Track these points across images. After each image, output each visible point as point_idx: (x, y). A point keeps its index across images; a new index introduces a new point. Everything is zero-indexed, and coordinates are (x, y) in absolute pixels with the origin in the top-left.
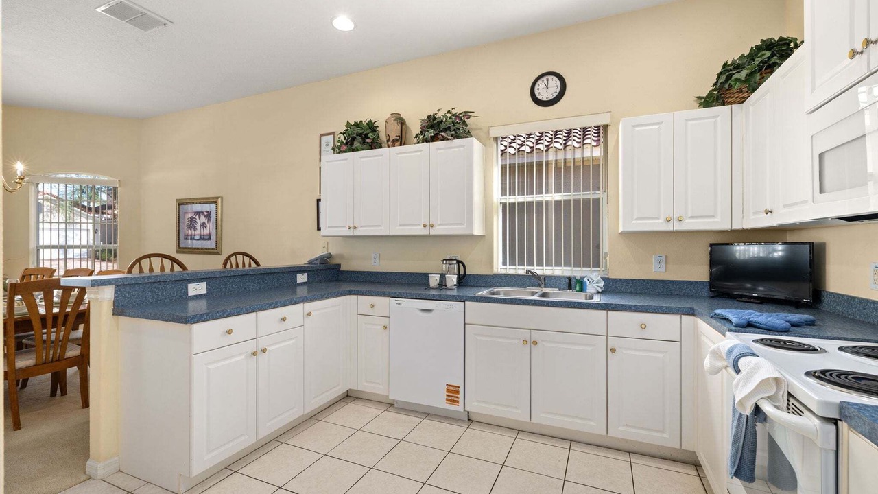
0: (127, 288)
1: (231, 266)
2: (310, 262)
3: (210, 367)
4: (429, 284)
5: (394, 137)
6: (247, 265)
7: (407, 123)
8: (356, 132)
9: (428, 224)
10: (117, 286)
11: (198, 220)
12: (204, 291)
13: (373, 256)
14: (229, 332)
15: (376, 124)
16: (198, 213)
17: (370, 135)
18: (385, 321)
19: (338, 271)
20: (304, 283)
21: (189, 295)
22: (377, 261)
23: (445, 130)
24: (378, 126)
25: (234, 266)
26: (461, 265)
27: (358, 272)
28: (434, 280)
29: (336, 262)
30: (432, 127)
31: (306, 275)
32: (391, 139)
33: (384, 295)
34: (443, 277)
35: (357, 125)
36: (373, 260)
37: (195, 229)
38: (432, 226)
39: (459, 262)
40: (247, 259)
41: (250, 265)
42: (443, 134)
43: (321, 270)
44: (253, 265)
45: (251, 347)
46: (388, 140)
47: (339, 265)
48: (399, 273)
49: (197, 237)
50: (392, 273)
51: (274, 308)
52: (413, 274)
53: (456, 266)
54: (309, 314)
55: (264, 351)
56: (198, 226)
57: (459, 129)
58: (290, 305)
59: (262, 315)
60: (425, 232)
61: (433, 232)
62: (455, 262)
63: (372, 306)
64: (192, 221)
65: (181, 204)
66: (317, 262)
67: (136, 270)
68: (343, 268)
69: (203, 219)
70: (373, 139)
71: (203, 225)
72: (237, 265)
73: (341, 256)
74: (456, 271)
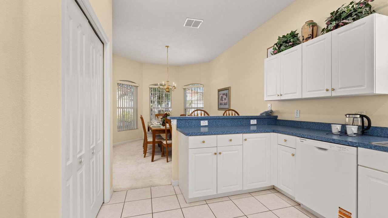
0: (180, 121)
1: (227, 115)
2: (261, 114)
3: (196, 155)
4: (331, 131)
5: (307, 36)
6: (234, 115)
7: (318, 24)
8: (282, 41)
9: (330, 88)
10: (177, 120)
11: (223, 97)
12: (207, 124)
13: (296, 111)
14: (204, 142)
15: (297, 32)
16: (224, 94)
17: (292, 40)
18: (293, 151)
19: (276, 119)
20: (254, 124)
21: (201, 125)
22: (298, 114)
23: (346, 18)
24: (298, 34)
25: (228, 115)
26: (365, 119)
27: (286, 120)
28: (336, 129)
29: (275, 114)
30: (336, 19)
31: (256, 120)
32: (305, 38)
33: (292, 135)
34: (344, 127)
35: (284, 37)
36: (296, 114)
37: (223, 101)
38: (333, 90)
39: (362, 116)
40: (234, 112)
41: (235, 115)
42: (344, 21)
43: (264, 118)
44: (236, 115)
45: (215, 150)
46: (303, 40)
47: (277, 117)
48: (312, 122)
49: (223, 104)
50: (307, 122)
51: (226, 134)
52: (323, 123)
53: (360, 119)
54: (245, 140)
55: (220, 153)
56: (224, 99)
57: (362, 12)
58: (234, 133)
59: (220, 136)
60: (328, 94)
61: (334, 94)
62: (358, 116)
63: (286, 141)
64: (222, 97)
65: (219, 91)
66: (264, 115)
67: (193, 114)
68: (279, 118)
69: (225, 97)
70: (294, 42)
71: (225, 99)
72: (229, 115)
73: (278, 112)
74: (360, 123)
